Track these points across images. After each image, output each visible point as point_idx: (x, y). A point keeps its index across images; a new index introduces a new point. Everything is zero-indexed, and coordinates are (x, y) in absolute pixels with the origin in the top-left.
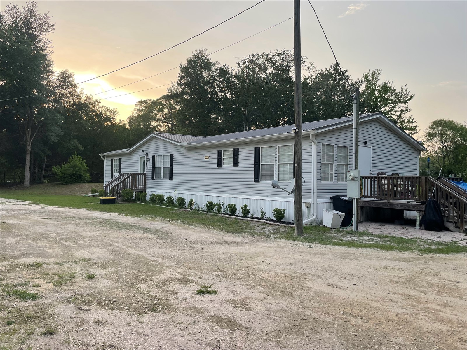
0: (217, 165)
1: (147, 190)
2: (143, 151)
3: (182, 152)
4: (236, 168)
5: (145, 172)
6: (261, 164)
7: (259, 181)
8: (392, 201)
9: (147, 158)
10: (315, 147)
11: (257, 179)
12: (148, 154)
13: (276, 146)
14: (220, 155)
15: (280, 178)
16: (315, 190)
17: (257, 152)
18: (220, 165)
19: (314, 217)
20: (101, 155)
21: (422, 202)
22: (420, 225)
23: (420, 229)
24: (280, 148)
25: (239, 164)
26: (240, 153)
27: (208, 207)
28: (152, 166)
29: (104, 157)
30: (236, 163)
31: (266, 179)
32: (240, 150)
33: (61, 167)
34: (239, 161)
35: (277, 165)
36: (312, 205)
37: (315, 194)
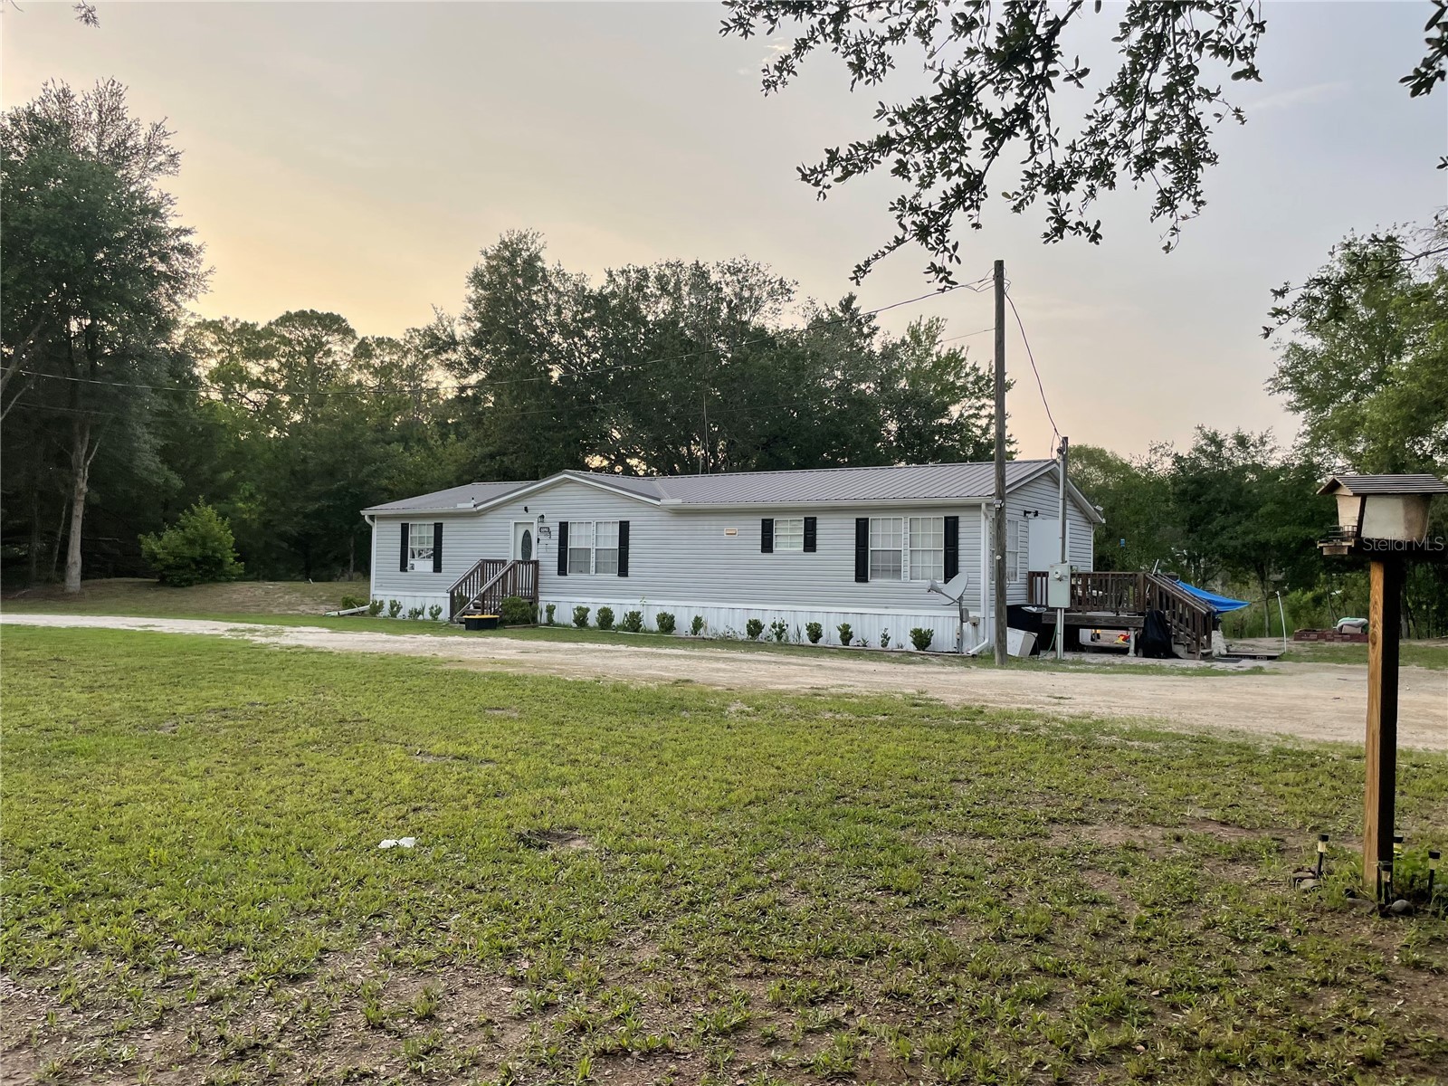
0: (760, 547)
1: (541, 598)
2: (526, 509)
3: (656, 518)
4: (810, 555)
5: (533, 558)
6: (870, 549)
7: (866, 581)
8: (1088, 614)
9: (541, 525)
10: (988, 523)
11: (861, 575)
12: (543, 517)
13: (904, 519)
14: (767, 528)
15: (914, 575)
16: (988, 595)
17: (862, 529)
18: (767, 546)
19: (987, 641)
20: (366, 513)
21: (1140, 614)
22: (1136, 652)
23: (1137, 656)
24: (913, 522)
25: (818, 547)
26: (818, 527)
27: (750, 632)
28: (560, 544)
29: (372, 517)
30: (810, 545)
31: (882, 577)
32: (818, 521)
33: (160, 538)
34: (818, 542)
35: (908, 552)
36: (982, 621)
37: (987, 603)
